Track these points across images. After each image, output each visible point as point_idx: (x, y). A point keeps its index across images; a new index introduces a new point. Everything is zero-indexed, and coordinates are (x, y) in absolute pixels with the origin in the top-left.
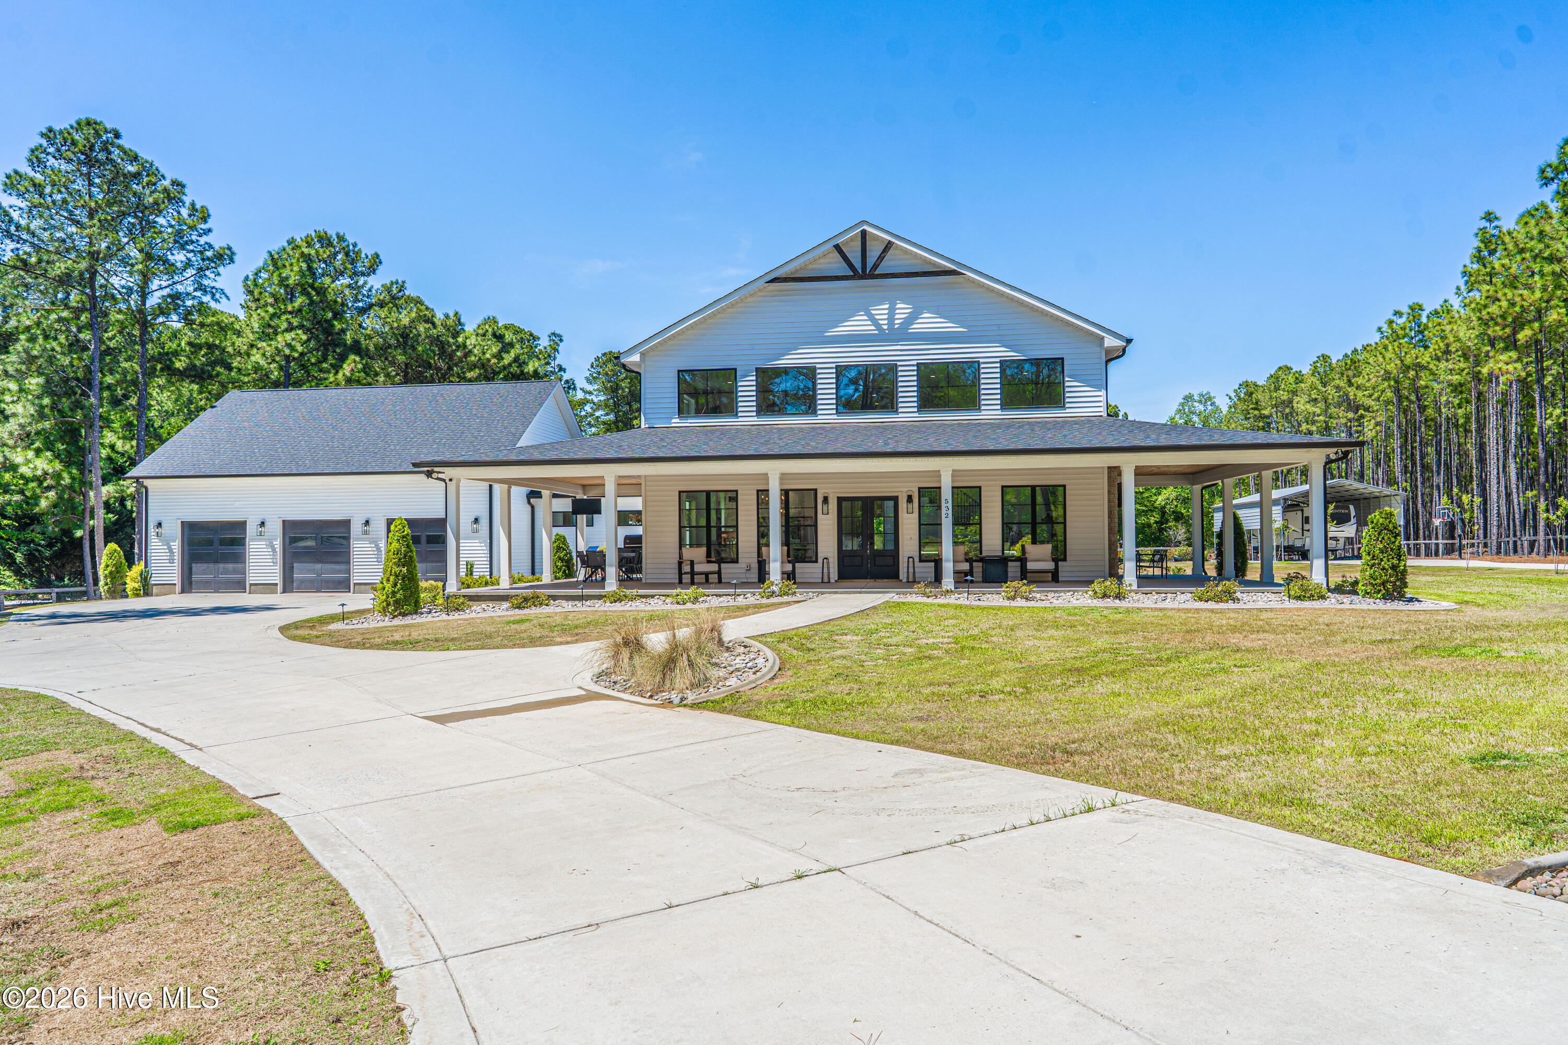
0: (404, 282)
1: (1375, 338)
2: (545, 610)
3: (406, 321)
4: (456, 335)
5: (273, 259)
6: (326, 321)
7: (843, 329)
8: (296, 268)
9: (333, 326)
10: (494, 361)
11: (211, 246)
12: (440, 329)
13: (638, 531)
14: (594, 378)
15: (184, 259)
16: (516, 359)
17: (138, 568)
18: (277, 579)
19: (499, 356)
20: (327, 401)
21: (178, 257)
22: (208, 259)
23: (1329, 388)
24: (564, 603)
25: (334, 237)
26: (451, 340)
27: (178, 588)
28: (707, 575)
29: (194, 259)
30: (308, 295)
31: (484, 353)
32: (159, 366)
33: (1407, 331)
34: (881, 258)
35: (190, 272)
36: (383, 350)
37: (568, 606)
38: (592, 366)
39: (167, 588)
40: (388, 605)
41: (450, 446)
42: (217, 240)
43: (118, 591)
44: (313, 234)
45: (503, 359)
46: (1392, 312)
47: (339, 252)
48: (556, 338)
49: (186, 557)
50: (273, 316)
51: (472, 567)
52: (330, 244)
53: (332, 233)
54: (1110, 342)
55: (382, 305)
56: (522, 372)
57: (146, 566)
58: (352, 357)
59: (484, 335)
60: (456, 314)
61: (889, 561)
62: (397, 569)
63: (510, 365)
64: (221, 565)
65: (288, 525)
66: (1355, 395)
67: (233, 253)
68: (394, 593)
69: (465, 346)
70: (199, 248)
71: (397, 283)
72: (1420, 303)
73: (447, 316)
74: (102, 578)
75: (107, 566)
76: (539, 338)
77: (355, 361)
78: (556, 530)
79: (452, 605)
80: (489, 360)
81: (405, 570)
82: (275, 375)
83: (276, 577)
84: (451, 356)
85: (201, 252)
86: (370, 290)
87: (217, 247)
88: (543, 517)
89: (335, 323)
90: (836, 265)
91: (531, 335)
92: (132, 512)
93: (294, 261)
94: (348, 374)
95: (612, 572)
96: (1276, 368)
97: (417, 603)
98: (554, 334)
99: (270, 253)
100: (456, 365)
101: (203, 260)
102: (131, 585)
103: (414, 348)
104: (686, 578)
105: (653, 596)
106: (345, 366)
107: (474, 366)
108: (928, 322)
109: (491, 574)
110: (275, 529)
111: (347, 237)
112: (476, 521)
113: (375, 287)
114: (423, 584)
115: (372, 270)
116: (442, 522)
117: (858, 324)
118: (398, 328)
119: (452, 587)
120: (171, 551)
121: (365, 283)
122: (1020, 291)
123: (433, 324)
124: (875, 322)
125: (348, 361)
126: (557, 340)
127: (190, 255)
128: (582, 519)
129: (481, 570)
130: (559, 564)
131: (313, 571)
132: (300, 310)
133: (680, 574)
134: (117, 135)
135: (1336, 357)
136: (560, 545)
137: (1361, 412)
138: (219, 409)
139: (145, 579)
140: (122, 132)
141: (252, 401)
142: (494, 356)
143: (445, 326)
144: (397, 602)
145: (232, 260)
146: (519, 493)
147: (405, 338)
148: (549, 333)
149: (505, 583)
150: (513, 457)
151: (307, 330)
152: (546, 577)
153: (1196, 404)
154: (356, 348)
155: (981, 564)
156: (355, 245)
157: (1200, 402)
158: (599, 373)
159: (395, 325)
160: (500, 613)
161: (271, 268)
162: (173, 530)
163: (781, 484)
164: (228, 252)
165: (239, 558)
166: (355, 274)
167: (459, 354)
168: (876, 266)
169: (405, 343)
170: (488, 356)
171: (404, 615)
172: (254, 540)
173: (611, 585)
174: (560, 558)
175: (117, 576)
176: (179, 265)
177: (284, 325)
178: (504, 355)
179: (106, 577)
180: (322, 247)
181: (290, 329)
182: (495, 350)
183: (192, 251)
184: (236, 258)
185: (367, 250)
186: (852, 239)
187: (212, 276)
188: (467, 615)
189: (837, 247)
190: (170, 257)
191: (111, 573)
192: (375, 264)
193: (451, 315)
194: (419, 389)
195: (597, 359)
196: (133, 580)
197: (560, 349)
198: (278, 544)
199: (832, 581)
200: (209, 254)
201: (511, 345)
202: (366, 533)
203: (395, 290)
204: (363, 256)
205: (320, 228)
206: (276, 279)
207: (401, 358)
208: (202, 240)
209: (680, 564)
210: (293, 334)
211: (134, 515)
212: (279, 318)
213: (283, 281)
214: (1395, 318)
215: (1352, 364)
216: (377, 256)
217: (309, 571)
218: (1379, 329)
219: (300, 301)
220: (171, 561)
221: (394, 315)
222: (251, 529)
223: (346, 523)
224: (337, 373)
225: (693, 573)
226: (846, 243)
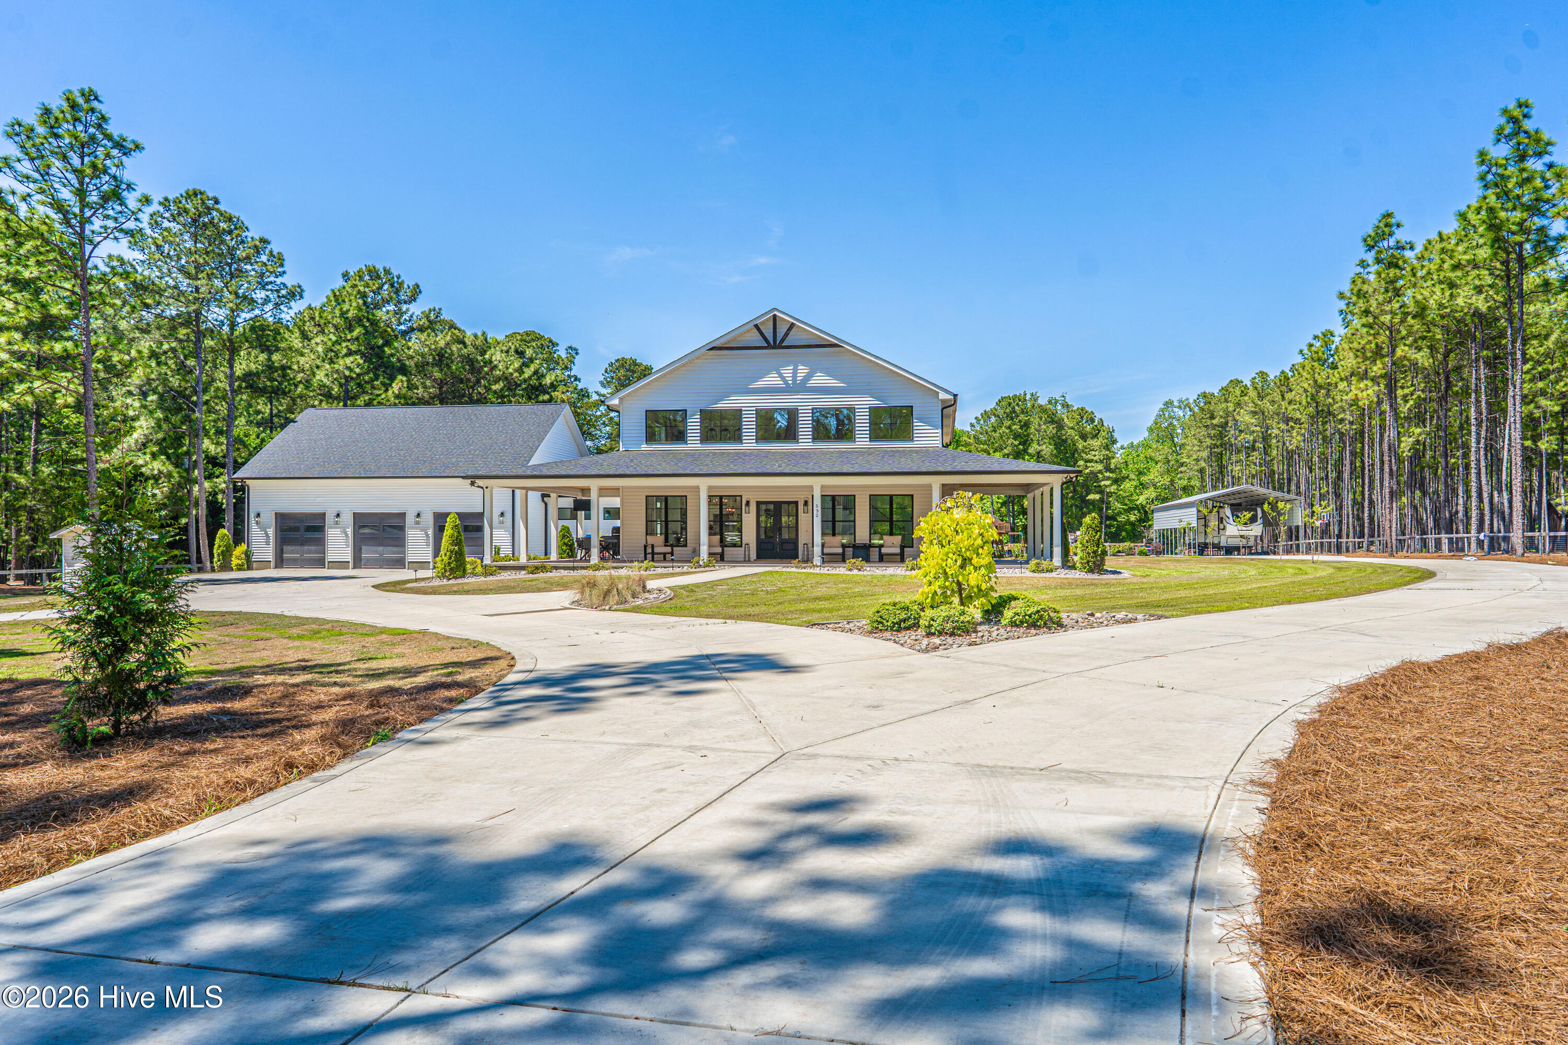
0: (440, 309)
1: (1299, 359)
2: (549, 574)
3: (442, 344)
4: (483, 353)
5: (335, 296)
6: (378, 347)
7: (760, 384)
8: (354, 304)
9: (384, 351)
10: (516, 374)
11: (284, 285)
12: (470, 349)
13: (618, 523)
14: (608, 382)
15: (264, 296)
16: (536, 372)
17: (243, 547)
18: (349, 558)
19: (520, 371)
20: (385, 419)
21: (260, 295)
22: (283, 296)
23: (1265, 401)
24: (562, 571)
25: (382, 270)
26: (480, 358)
27: (272, 564)
28: (665, 554)
29: (271, 296)
30: (363, 326)
31: (507, 368)
32: (244, 385)
33: (1320, 354)
34: (786, 334)
35: (270, 306)
36: (422, 367)
37: (564, 573)
38: (606, 372)
39: (264, 564)
40: (446, 571)
41: (482, 457)
42: (289, 280)
43: (226, 567)
44: (364, 268)
45: (524, 373)
46: (1312, 336)
47: (386, 283)
48: (573, 351)
49: (279, 540)
50: (335, 343)
51: (499, 549)
52: (378, 277)
53: (380, 267)
54: (943, 396)
55: (421, 329)
56: (540, 384)
57: (248, 547)
58: (400, 377)
59: (507, 352)
60: (484, 333)
61: (790, 546)
62: (452, 548)
63: (530, 378)
64: (306, 547)
65: (356, 516)
66: (1286, 409)
67: (302, 290)
68: (449, 563)
69: (491, 362)
70: (277, 288)
71: (434, 310)
72: (1332, 330)
73: (476, 336)
74: (215, 555)
75: (220, 546)
76: (557, 345)
77: (402, 381)
78: (562, 523)
79: (488, 571)
80: (511, 374)
81: (456, 548)
82: (336, 390)
83: (348, 556)
84: (479, 371)
85: (278, 291)
86: (412, 316)
87: (289, 285)
88: (553, 513)
89: (386, 349)
90: (754, 338)
91: (551, 341)
92: (222, 504)
93: (352, 298)
94: (397, 392)
95: (595, 552)
96: (1227, 382)
97: (464, 570)
98: (570, 347)
99: (333, 291)
100: (484, 378)
101: (279, 297)
102: (235, 562)
103: (448, 366)
104: (649, 556)
105: (622, 568)
106: (394, 385)
107: (497, 380)
108: (820, 380)
109: (513, 554)
110: (347, 520)
111: (392, 271)
112: (502, 514)
113: (416, 314)
114: (468, 559)
115: (413, 299)
116: (481, 515)
117: (772, 380)
118: (435, 350)
119: (487, 560)
120: (267, 535)
121: (408, 310)
122: (881, 359)
123: (464, 343)
124: (783, 378)
125: (396, 382)
126: (573, 353)
127: (269, 293)
128: (581, 514)
129: (506, 551)
130: (564, 548)
131: (376, 552)
132: (357, 339)
133: (646, 554)
134: (217, 202)
135: (1273, 374)
136: (565, 534)
137: (1291, 424)
138: (299, 423)
139: (248, 555)
140: (221, 199)
141: (325, 417)
142: (516, 371)
143: (474, 346)
144: (451, 569)
145: (301, 297)
146: (534, 497)
147: (441, 358)
148: (566, 347)
149: (523, 560)
150: (529, 473)
151: (363, 355)
152: (554, 556)
153: (1176, 410)
154: (403, 370)
155: (851, 549)
156: (399, 277)
157: (1180, 407)
158: (612, 378)
159: (433, 347)
160: (520, 576)
161: (334, 303)
162: (269, 518)
163: (709, 491)
164: (299, 290)
165: (321, 542)
166: (399, 302)
167: (486, 369)
168: (783, 340)
169: (440, 360)
170: (510, 370)
171: (456, 578)
172: (331, 528)
173: (595, 559)
174: (565, 544)
175: (226, 554)
176: (260, 301)
177: (345, 351)
178: (525, 370)
179: (218, 555)
180: (371, 279)
181: (350, 353)
182: (517, 365)
183: (271, 290)
184: (305, 294)
185: (409, 282)
186: (767, 320)
187: (285, 309)
188: (498, 578)
189: (756, 326)
190: (254, 296)
191: (222, 552)
192: (416, 292)
193: (479, 334)
194: (457, 409)
195: (611, 365)
196: (238, 558)
197: (576, 361)
198: (350, 531)
199: (752, 560)
200: (283, 292)
201: (531, 360)
202: (417, 523)
203: (432, 316)
204: (406, 286)
205: (370, 263)
206: (337, 313)
207: (438, 375)
208: (279, 280)
209: (645, 547)
210: (351, 358)
211: (224, 506)
212: (340, 344)
213: (343, 314)
214: (1314, 342)
215: (1284, 382)
216: (418, 286)
217: (374, 552)
218: (1301, 351)
219: (358, 331)
220: (268, 543)
221: (432, 339)
222: (330, 519)
223: (402, 515)
224: (386, 390)
225: (653, 553)
226: (763, 323)
